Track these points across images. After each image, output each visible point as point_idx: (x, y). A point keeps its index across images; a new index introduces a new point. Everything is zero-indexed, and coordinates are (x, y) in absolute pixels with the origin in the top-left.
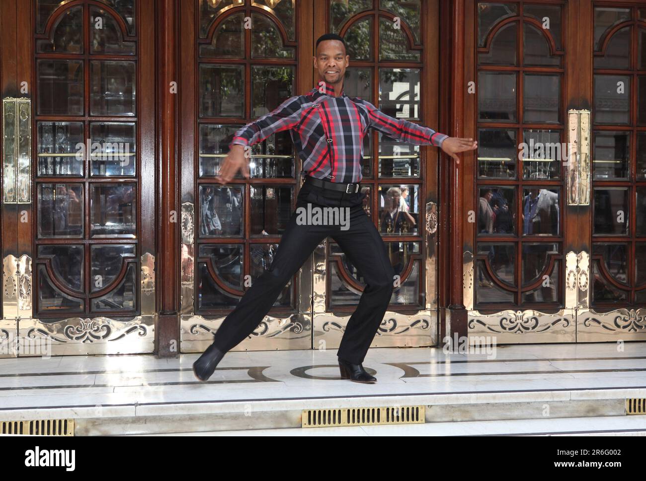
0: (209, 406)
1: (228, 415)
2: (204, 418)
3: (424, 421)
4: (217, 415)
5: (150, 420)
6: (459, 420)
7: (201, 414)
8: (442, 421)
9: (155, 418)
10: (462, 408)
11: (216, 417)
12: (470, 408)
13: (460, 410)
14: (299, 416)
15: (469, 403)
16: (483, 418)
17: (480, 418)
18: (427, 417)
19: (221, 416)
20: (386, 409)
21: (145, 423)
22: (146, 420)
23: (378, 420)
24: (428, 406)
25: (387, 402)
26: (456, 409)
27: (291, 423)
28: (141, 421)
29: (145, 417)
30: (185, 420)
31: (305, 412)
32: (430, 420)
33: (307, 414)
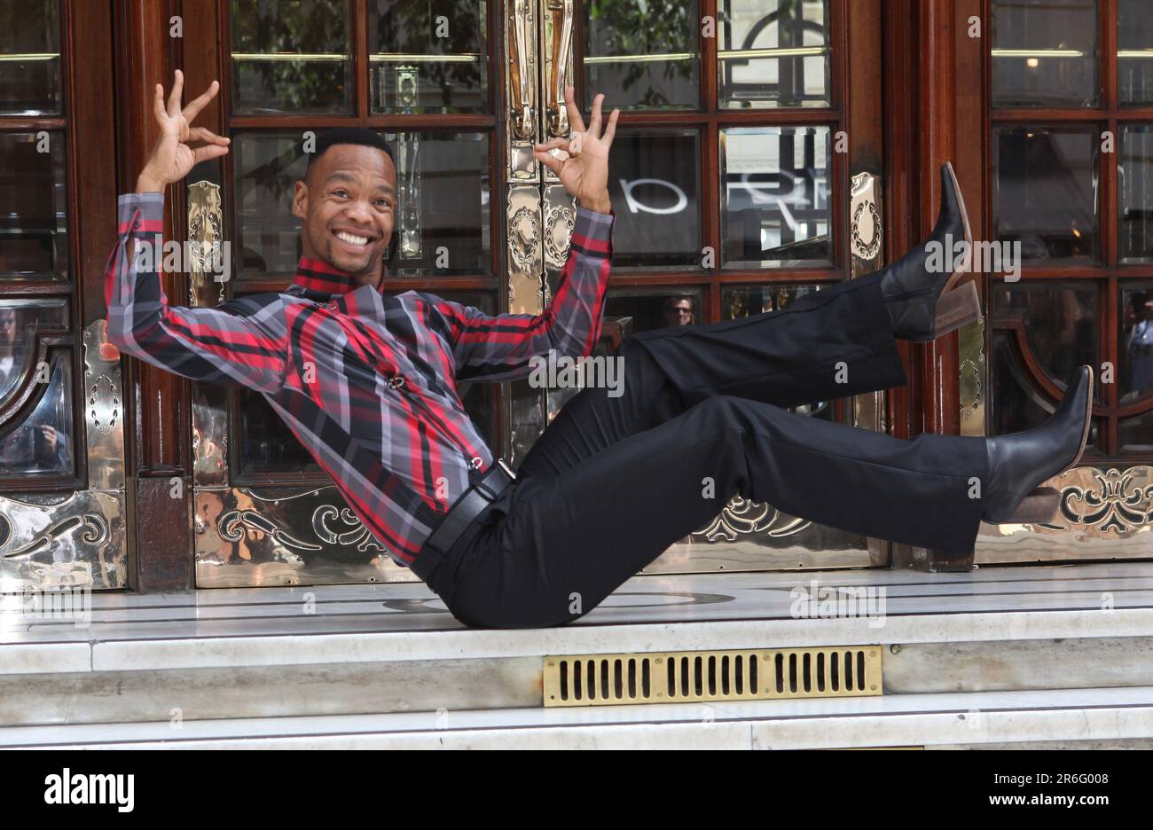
0: (291, 645)
1: (342, 672)
2: (278, 679)
3: (880, 690)
4: (312, 671)
5: (131, 685)
6: (978, 687)
7: (269, 667)
8: (929, 689)
9: (144, 680)
10: (985, 656)
11: (310, 678)
12: (1006, 655)
13: (980, 661)
14: (534, 675)
15: (1006, 637)
16: (1043, 683)
17: (1034, 683)
18: (889, 678)
19: (324, 675)
20: (773, 656)
21: (119, 694)
22: (119, 685)
23: (754, 689)
24: (892, 646)
25: (777, 634)
26: (970, 658)
27: (515, 696)
28: (107, 688)
29: (119, 673)
30: (224, 684)
31: (551, 664)
32: (896, 686)
33: (557, 669)
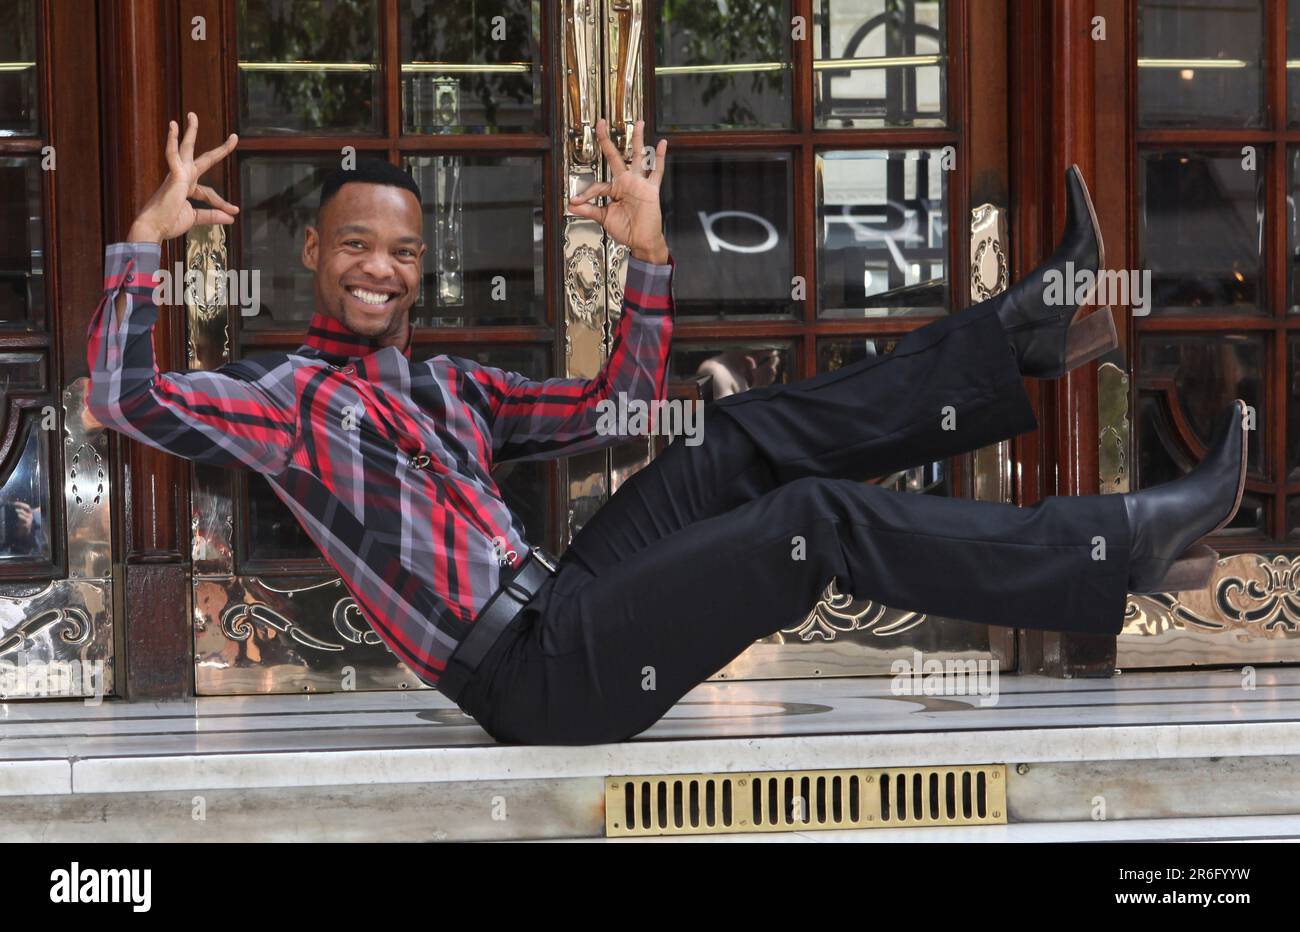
0: (307, 763)
1: (367, 795)
2: (291, 803)
3: (1004, 818)
4: (333, 794)
5: (119, 810)
6: (1119, 814)
7: (282, 789)
8: (1062, 817)
9: (134, 804)
10: (1129, 777)
11: (329, 802)
12: (1151, 777)
13: (1121, 783)
14: (594, 798)
15: (1154, 755)
16: (1198, 810)
17: (1186, 809)
18: (1015, 804)
19: (346, 798)
20: (877, 777)
21: (105, 820)
22: (104, 810)
23: (855, 816)
24: (1019, 765)
25: (883, 751)
26: (1110, 779)
27: (572, 824)
28: (90, 813)
29: (103, 795)
30: (228, 809)
31: (615, 786)
32: (1022, 813)
33: (622, 793)
